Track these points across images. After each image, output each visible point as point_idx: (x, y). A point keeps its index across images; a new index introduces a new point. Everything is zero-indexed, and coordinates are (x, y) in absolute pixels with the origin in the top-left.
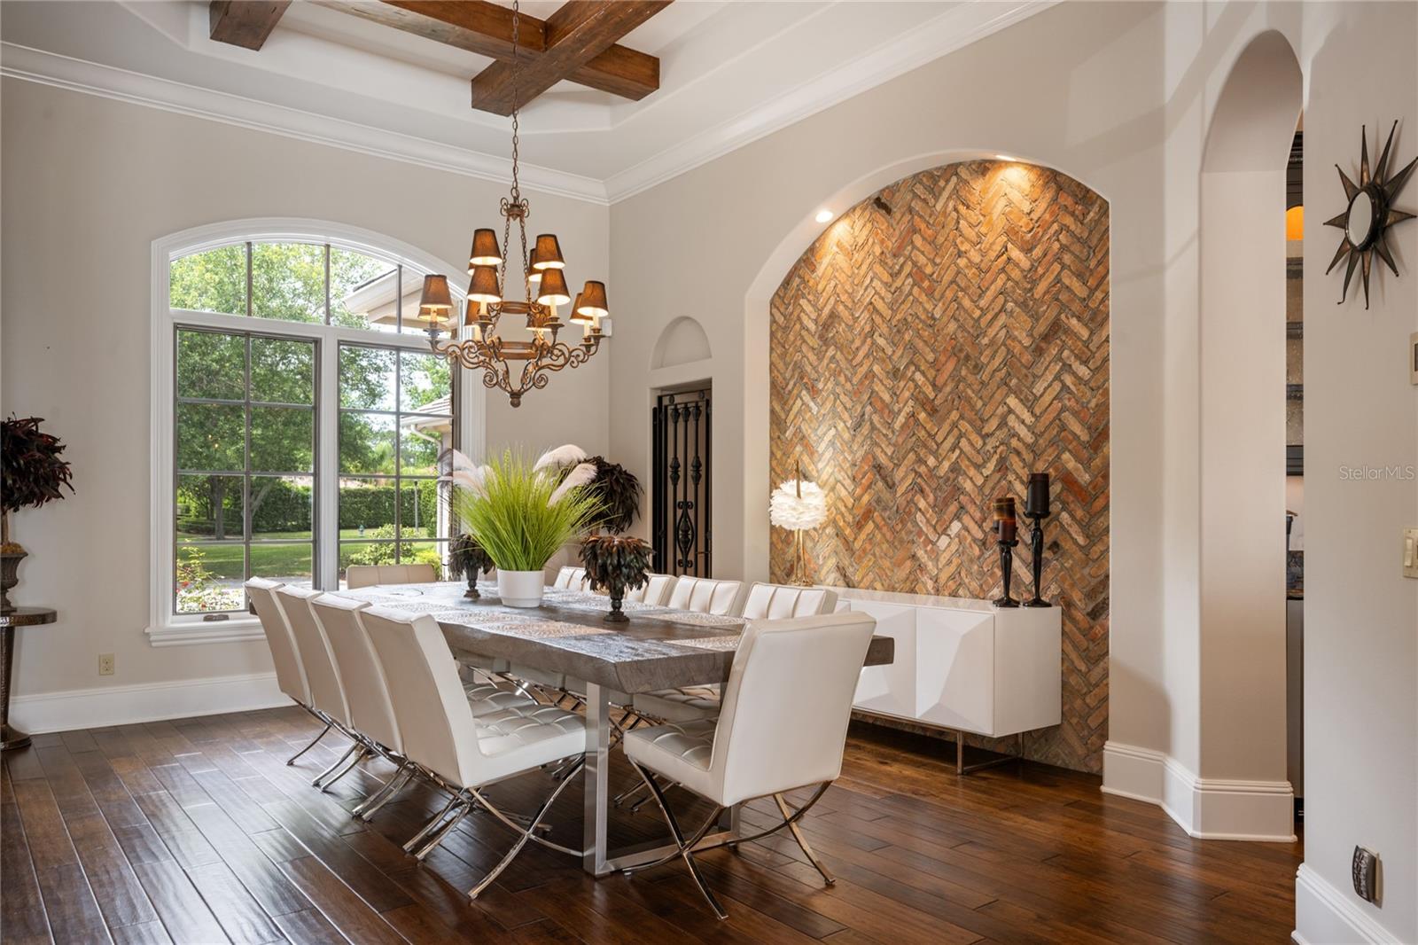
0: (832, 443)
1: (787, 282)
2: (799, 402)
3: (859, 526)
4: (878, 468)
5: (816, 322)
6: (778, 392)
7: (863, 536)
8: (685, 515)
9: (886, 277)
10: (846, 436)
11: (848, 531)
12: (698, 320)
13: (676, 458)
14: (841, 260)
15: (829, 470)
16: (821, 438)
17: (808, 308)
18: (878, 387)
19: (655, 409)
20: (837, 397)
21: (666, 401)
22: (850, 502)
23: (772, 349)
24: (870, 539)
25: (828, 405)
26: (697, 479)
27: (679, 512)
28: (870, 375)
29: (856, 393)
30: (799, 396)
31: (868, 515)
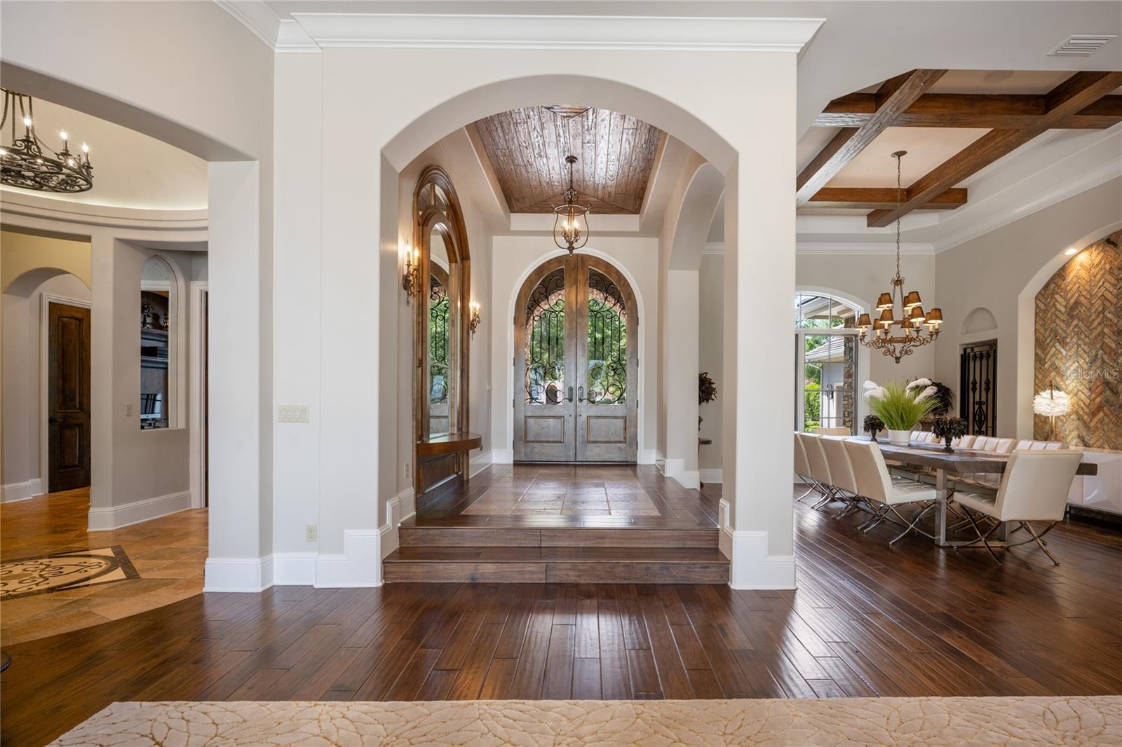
0: (1076, 370)
1: (1046, 286)
2: (1054, 349)
3: (1093, 414)
4: (1107, 383)
5: (1065, 307)
6: (1040, 344)
7: (1096, 419)
8: (980, 408)
9: (1113, 281)
10: (1085, 366)
11: (1086, 417)
12: (990, 310)
13: (974, 379)
14: (1083, 273)
15: (1074, 384)
16: (1068, 368)
17: (1060, 299)
18: (1107, 340)
19: (962, 355)
20: (1079, 346)
21: (969, 351)
22: (1088, 402)
23: (1036, 322)
24: (1101, 421)
25: (1073, 350)
26: (987, 390)
27: (977, 407)
28: (1102, 334)
29: (1092, 344)
30: (1054, 346)
31: (1100, 408)
